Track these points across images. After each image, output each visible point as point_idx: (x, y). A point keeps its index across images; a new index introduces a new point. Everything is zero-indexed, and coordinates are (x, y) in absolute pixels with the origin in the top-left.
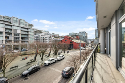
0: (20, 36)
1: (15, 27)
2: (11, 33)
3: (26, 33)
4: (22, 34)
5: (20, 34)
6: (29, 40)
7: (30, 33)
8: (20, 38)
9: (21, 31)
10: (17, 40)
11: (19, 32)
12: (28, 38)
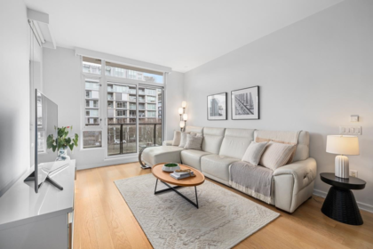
0: (128, 107)
1: (118, 87)
2: (112, 102)
3: (141, 100)
4: (131, 103)
5: (128, 104)
6: (146, 116)
7: (148, 100)
8: (128, 112)
9: (130, 95)
10: (123, 117)
11: (125, 98)
12: (143, 112)
